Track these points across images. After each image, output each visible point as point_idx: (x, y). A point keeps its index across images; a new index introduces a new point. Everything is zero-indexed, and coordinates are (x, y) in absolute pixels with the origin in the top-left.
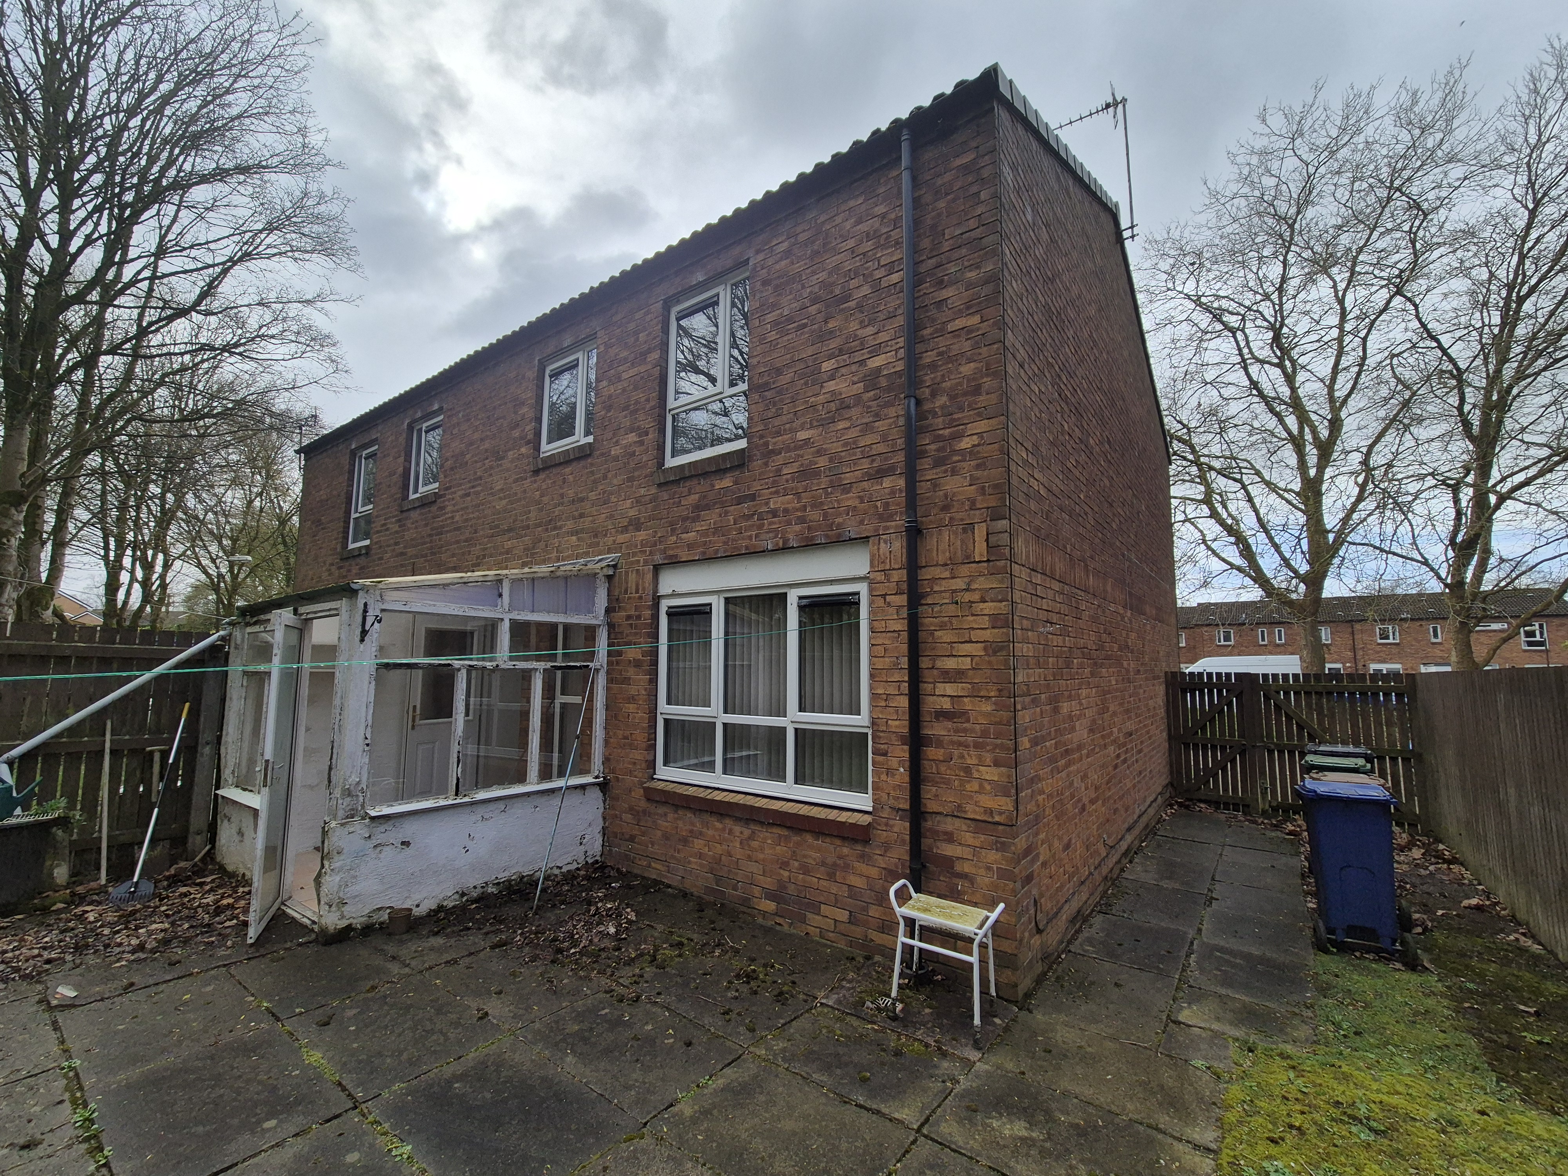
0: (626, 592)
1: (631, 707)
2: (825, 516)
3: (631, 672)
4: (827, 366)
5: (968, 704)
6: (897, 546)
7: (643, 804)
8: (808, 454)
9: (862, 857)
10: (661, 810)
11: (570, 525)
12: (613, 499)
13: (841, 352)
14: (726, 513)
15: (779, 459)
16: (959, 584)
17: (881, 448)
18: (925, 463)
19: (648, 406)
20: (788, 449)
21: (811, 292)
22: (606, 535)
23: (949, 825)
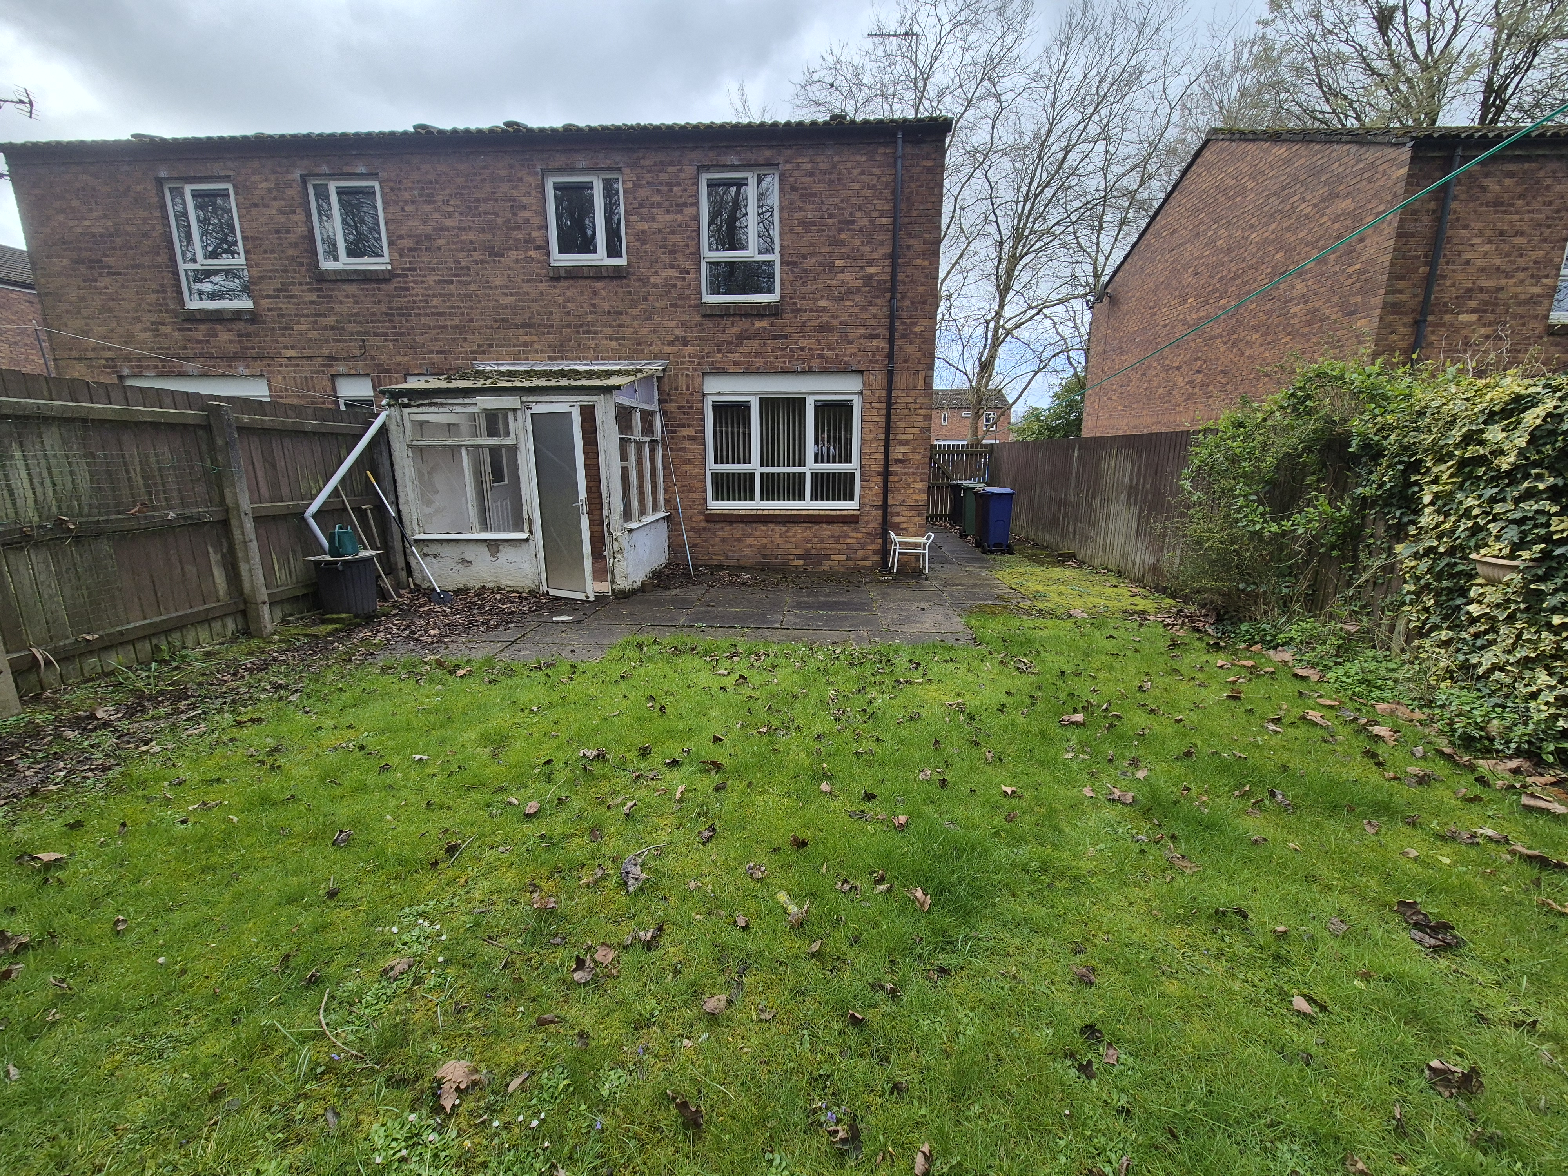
0: (676, 389)
1: (688, 467)
2: (837, 356)
3: (686, 444)
4: (839, 263)
5: (910, 456)
6: (878, 379)
7: (704, 524)
8: (826, 317)
9: (855, 530)
10: (719, 526)
11: (608, 331)
12: (656, 317)
13: (848, 257)
14: (765, 344)
15: (806, 316)
16: (910, 400)
17: (873, 322)
18: (897, 336)
19: (687, 252)
20: (811, 310)
21: (828, 209)
22: (651, 345)
23: (898, 509)
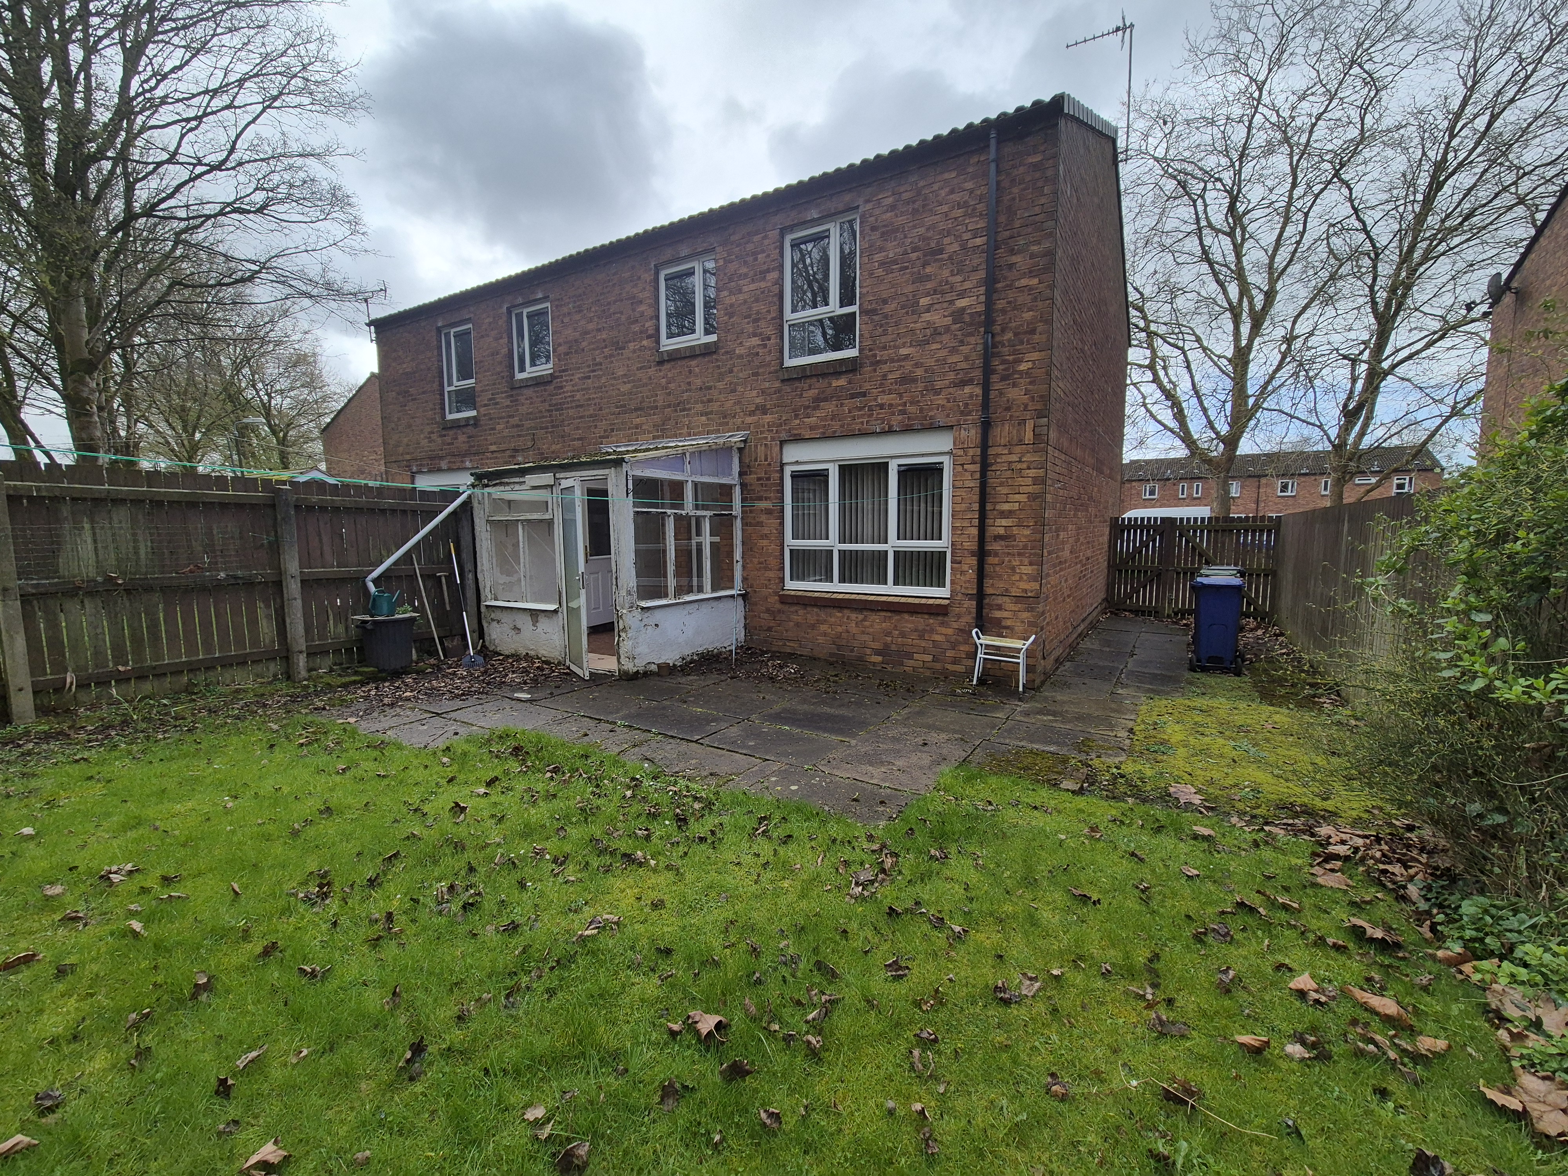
0: (756, 460)
1: (765, 542)
2: (921, 410)
3: (763, 518)
4: (924, 301)
5: (1015, 530)
6: (972, 434)
7: (778, 606)
8: (908, 365)
9: (942, 624)
10: (793, 608)
11: (699, 407)
12: (740, 389)
13: (935, 292)
14: (842, 405)
15: (886, 368)
16: (1014, 458)
17: (964, 365)
18: (994, 378)
19: (769, 317)
20: (892, 361)
21: (911, 243)
22: (734, 417)
23: (999, 600)
